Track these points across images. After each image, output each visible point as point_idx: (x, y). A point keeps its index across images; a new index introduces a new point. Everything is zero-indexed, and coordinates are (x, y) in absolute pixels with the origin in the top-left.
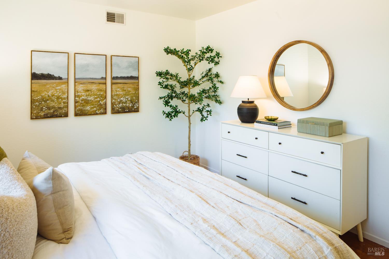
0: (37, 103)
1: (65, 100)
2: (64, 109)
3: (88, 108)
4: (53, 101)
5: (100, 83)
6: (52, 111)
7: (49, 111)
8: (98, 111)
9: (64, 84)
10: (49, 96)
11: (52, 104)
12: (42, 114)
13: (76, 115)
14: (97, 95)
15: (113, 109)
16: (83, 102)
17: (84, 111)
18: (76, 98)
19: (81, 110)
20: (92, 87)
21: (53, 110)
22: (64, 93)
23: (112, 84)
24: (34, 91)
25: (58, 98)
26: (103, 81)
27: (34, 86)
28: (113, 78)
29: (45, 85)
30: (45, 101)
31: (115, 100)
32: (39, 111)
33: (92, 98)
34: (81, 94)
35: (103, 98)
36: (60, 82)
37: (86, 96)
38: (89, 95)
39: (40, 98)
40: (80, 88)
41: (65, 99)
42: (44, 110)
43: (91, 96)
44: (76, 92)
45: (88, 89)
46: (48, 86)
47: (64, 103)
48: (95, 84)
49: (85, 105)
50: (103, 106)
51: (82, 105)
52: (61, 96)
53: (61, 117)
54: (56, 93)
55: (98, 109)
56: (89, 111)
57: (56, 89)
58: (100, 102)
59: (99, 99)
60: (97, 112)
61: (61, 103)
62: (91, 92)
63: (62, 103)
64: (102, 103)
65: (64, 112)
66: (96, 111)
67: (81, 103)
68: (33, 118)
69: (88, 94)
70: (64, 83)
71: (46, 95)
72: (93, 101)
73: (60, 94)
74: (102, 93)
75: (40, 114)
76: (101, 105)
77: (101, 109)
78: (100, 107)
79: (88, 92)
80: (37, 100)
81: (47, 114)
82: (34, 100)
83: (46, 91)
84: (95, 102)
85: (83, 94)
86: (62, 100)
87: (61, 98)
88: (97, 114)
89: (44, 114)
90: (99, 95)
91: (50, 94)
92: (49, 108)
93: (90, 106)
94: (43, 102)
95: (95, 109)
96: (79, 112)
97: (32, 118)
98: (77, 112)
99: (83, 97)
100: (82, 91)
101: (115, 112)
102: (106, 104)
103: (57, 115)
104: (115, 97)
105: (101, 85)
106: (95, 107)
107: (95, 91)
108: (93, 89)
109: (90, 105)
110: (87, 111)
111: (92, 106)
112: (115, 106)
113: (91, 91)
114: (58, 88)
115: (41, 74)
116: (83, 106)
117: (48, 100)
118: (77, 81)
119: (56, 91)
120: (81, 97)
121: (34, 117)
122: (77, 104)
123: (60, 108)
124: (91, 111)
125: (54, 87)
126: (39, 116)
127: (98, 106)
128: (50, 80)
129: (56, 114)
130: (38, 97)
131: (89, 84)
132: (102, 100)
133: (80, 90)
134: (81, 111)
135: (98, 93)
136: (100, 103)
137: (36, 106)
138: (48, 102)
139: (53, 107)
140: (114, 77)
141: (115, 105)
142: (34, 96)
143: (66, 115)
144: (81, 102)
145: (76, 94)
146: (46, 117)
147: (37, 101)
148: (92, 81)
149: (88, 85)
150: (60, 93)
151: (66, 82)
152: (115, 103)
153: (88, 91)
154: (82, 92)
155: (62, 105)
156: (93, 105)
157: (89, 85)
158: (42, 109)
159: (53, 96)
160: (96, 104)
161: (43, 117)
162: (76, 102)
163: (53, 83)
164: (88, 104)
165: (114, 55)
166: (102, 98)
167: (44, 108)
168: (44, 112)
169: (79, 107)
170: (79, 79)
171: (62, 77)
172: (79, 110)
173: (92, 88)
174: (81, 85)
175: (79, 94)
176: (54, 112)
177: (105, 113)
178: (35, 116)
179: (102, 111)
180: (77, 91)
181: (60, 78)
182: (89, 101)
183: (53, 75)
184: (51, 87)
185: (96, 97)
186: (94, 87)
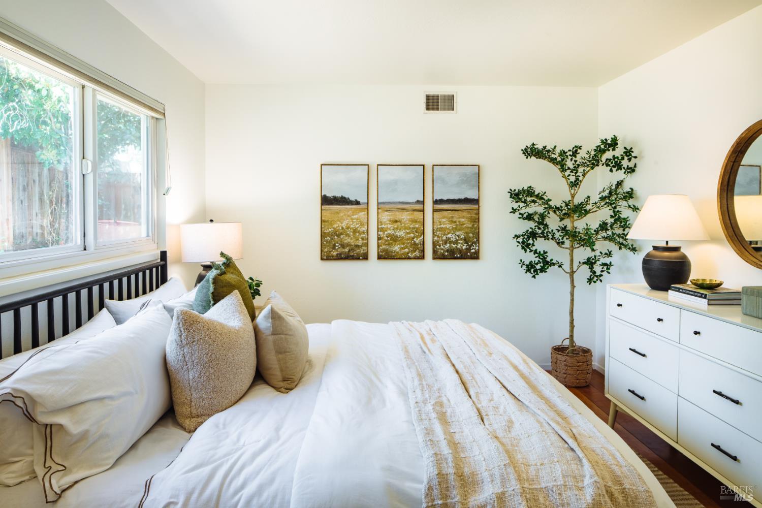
0: (328, 238)
1: (364, 235)
2: (363, 248)
3: (396, 248)
4: (348, 235)
5: (414, 210)
6: (346, 250)
7: (344, 250)
8: (411, 254)
9: (363, 212)
10: (343, 228)
11: (347, 240)
12: (335, 253)
13: (380, 257)
14: (410, 228)
15: (435, 252)
16: (389, 238)
17: (390, 253)
18: (379, 233)
19: (386, 251)
20: (402, 216)
21: (348, 248)
22: (362, 225)
23: (434, 211)
24: (324, 221)
25: (355, 231)
26: (419, 207)
27: (324, 213)
28: (436, 202)
29: (338, 213)
30: (339, 236)
31: (438, 237)
32: (331, 250)
33: (402, 233)
34: (386, 226)
35: (419, 233)
36: (358, 209)
37: (393, 229)
38: (397, 229)
39: (332, 230)
40: (385, 217)
41: (363, 233)
42: (337, 248)
43: (400, 230)
44: (379, 224)
45: (397, 219)
46: (342, 215)
47: (363, 239)
48: (407, 211)
49: (392, 243)
50: (419, 246)
51: (387, 243)
52: (359, 229)
53: (359, 259)
54: (352, 224)
55: (412, 251)
56: (398, 252)
57: (352, 219)
58: (415, 240)
59: (412, 235)
60: (409, 255)
61: (358, 239)
62: (401, 224)
63: (360, 239)
64: (417, 241)
65: (363, 253)
66: (408, 253)
67: (387, 241)
68: (323, 257)
69: (396, 226)
70: (362, 210)
71: (339, 226)
72: (403, 237)
73: (358, 226)
74: (417, 226)
75: (332, 253)
76: (415, 244)
77: (415, 251)
78: (414, 248)
79: (397, 224)
80: (328, 233)
81: (340, 254)
82: (324, 233)
83: (340, 221)
84: (407, 239)
85: (389, 226)
86: (360, 234)
87: (359, 232)
88: (409, 258)
89: (337, 254)
90: (413, 228)
91: (344, 225)
92: (343, 246)
93: (399, 246)
94: (336, 237)
95: (407, 250)
96: (383, 254)
97: (322, 259)
98: (381, 253)
99: (389, 232)
100: (388, 222)
101: (438, 256)
102: (423, 243)
103: (353, 256)
104: (438, 233)
105: (416, 213)
106: (407, 247)
107: (407, 222)
108: (403, 219)
109: (399, 244)
110: (395, 252)
111: (402, 246)
112: (438, 247)
113: (400, 222)
114: (354, 217)
115: (333, 196)
116: (389, 244)
117: (341, 234)
118: (380, 206)
119: (353, 222)
120: (386, 231)
121: (325, 258)
122: (380, 241)
123: (357, 246)
124: (401, 252)
125: (349, 216)
126: (331, 256)
127: (411, 246)
128: (345, 205)
129: (352, 254)
130: (330, 230)
131: (398, 211)
132: (417, 237)
133: (384, 220)
134: (386, 253)
135: (411, 226)
136: (415, 242)
137: (327, 241)
138: (342, 236)
139: (348, 245)
140: (436, 200)
141: (438, 245)
142: (324, 227)
143: (365, 257)
144: (386, 238)
145: (380, 227)
146: (340, 258)
147: (328, 235)
148: (402, 206)
149: (397, 212)
150: (357, 224)
151: (365, 209)
152: (438, 242)
153: (396, 221)
154: (387, 224)
155: (360, 242)
156: (403, 244)
157: (397, 213)
158: (334, 246)
159: (348, 228)
160: (408, 243)
161: (336, 258)
162: (379, 239)
163: (348, 210)
164: (396, 242)
165: (436, 164)
166: (417, 234)
167: (337, 245)
168: (337, 251)
169: (384, 247)
170: (383, 203)
171: (359, 202)
172: (384, 250)
173: (402, 218)
174: (386, 212)
175: (383, 226)
176: (349, 251)
177: (422, 257)
178: (326, 257)
179: (417, 253)
180: (381, 222)
181: (357, 203)
182: (397, 237)
183: (349, 198)
184: (345, 215)
185: (408, 231)
186: (405, 217)
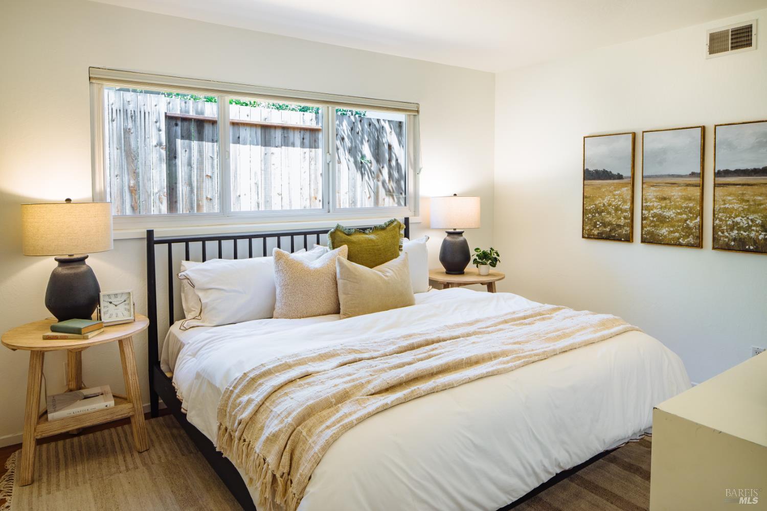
0: (590, 215)
1: (627, 214)
2: (625, 228)
3: (664, 231)
4: (609, 213)
5: (688, 185)
6: (608, 229)
7: (605, 229)
8: (683, 240)
9: (626, 187)
10: (604, 205)
11: (608, 219)
12: (596, 232)
13: (644, 241)
14: (682, 208)
15: (715, 239)
16: (655, 219)
17: (657, 237)
18: (644, 212)
19: (651, 234)
20: (671, 192)
21: (609, 227)
22: (625, 202)
23: (715, 185)
24: (586, 197)
25: (617, 209)
26: (697, 180)
27: (586, 189)
28: (718, 174)
29: (600, 188)
30: (600, 213)
31: (721, 220)
32: (592, 228)
33: (671, 213)
34: (651, 204)
35: (693, 214)
36: (621, 183)
37: (661, 208)
38: (665, 207)
39: (593, 207)
40: (651, 193)
41: (626, 211)
42: (598, 226)
43: (669, 209)
44: (644, 201)
45: (665, 196)
46: (603, 190)
47: (625, 218)
48: (679, 186)
49: (658, 225)
50: (694, 230)
51: (652, 224)
52: (621, 207)
53: (620, 240)
54: (614, 201)
55: (683, 235)
56: (665, 236)
57: (614, 195)
58: (688, 222)
59: (684, 216)
60: (681, 240)
61: (620, 218)
62: (671, 202)
63: (622, 218)
64: (691, 225)
65: (625, 234)
66: (679, 238)
67: (652, 221)
68: (584, 236)
69: (664, 205)
70: (625, 185)
71: (600, 203)
72: (672, 218)
73: (620, 203)
74: (691, 205)
75: (593, 231)
76: (688, 227)
77: (688, 237)
78: (687, 232)
79: (665, 201)
80: (590, 210)
81: (601, 233)
82: (586, 209)
83: (601, 198)
84: (678, 221)
85: (656, 204)
86: (622, 212)
87: (621, 210)
88: (680, 245)
89: (598, 233)
90: (686, 208)
91: (606, 201)
92: (604, 225)
93: (667, 229)
94: (597, 215)
95: (677, 234)
96: (648, 237)
97: (583, 237)
98: (645, 236)
99: (655, 211)
100: (654, 199)
101: (720, 246)
102: (701, 227)
103: (614, 236)
104: (721, 214)
105: (689, 188)
106: (677, 231)
107: (679, 199)
108: (674, 196)
109: (668, 227)
110: (661, 236)
111: (672, 229)
112: (720, 233)
113: (669, 199)
114: (616, 192)
115: (595, 170)
116: (655, 226)
117: (603, 211)
118: (645, 180)
119: (615, 198)
120: (652, 210)
121: (586, 236)
122: (644, 222)
123: (619, 226)
124: (670, 237)
125: (611, 192)
126: (592, 235)
127: (682, 230)
128: (607, 179)
129: (614, 234)
130: (592, 207)
131: (667, 186)
132: (691, 219)
133: (650, 197)
134: (652, 236)
135: (684, 205)
136: (688, 225)
137: (588, 218)
138: (603, 214)
139: (610, 224)
140: (719, 171)
141: (720, 231)
142: (586, 204)
143: (629, 239)
144: (651, 219)
145: (644, 204)
146: (600, 237)
147: (590, 211)
148: (672, 180)
149: (665, 187)
150: (619, 201)
151: (628, 183)
152: (720, 226)
153: (665, 199)
154: (654, 201)
155: (622, 222)
156: (673, 226)
157: (666, 189)
158: (595, 226)
159: (610, 205)
160: (679, 226)
161: (596, 237)
162: (643, 218)
163: (610, 185)
164: (663, 223)
165: (720, 124)
166: (691, 215)
167: (598, 223)
168: (598, 230)
169: (648, 228)
170: (649, 177)
171: (622, 175)
172: (649, 233)
173: (672, 194)
174: (652, 188)
175: (648, 204)
176: (610, 231)
177: (699, 245)
178: (588, 235)
179: (691, 240)
180: (646, 199)
181: (620, 177)
182: (665, 218)
183: (611, 172)
184: (607, 190)
185: (679, 211)
186: (676, 193)
